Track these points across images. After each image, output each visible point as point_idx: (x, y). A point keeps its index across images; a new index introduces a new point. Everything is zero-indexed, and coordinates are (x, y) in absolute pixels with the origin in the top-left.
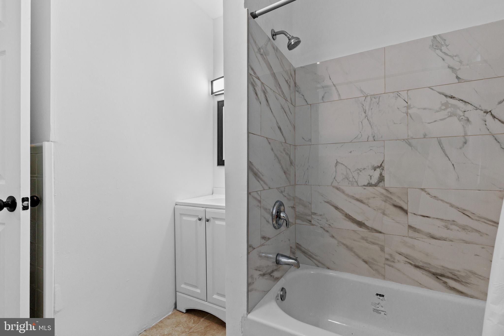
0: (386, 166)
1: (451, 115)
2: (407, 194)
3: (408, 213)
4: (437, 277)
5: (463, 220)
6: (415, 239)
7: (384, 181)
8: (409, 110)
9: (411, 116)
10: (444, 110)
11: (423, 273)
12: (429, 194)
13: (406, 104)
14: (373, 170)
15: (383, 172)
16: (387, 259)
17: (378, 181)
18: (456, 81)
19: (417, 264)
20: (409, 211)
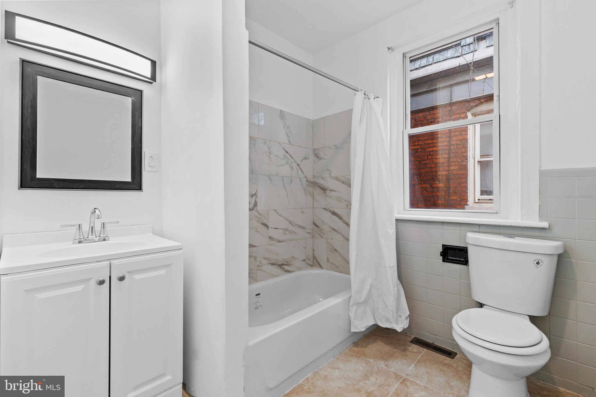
0: (259, 194)
1: (287, 163)
2: (268, 214)
3: (269, 228)
4: (281, 267)
5: (290, 228)
6: (272, 245)
7: (257, 205)
8: (270, 155)
9: (271, 160)
10: (285, 159)
11: (275, 267)
12: (278, 213)
13: (269, 151)
14: (251, 197)
15: (257, 199)
16: (258, 266)
17: (254, 206)
18: (289, 143)
19: (273, 262)
20: (269, 226)
